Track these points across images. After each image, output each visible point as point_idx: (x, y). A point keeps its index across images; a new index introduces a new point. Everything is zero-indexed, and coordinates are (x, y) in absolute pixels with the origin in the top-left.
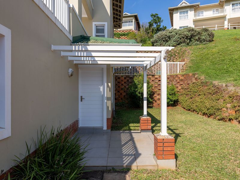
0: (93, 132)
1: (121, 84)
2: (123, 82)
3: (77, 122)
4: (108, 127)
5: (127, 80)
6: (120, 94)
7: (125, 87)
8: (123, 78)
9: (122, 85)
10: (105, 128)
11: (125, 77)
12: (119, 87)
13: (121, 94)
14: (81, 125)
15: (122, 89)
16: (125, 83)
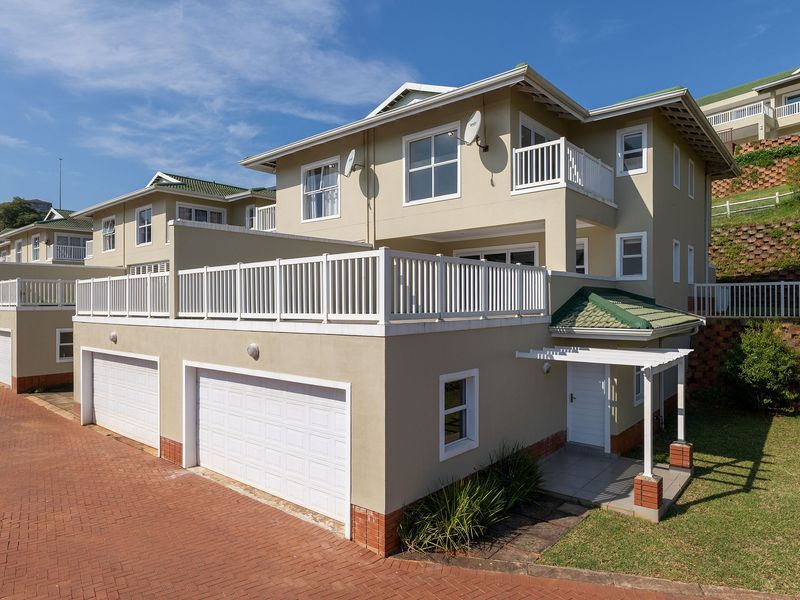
0: (588, 453)
1: (713, 343)
2: (721, 339)
3: (564, 433)
4: (612, 449)
5: (734, 333)
6: (707, 368)
7: (725, 351)
8: (722, 327)
9: (717, 345)
10: (608, 450)
11: (728, 323)
12: (708, 350)
13: (711, 369)
14: (570, 438)
15: (715, 356)
16: (726, 340)
